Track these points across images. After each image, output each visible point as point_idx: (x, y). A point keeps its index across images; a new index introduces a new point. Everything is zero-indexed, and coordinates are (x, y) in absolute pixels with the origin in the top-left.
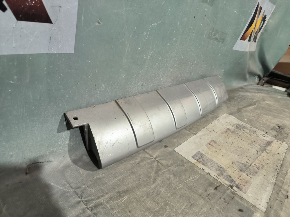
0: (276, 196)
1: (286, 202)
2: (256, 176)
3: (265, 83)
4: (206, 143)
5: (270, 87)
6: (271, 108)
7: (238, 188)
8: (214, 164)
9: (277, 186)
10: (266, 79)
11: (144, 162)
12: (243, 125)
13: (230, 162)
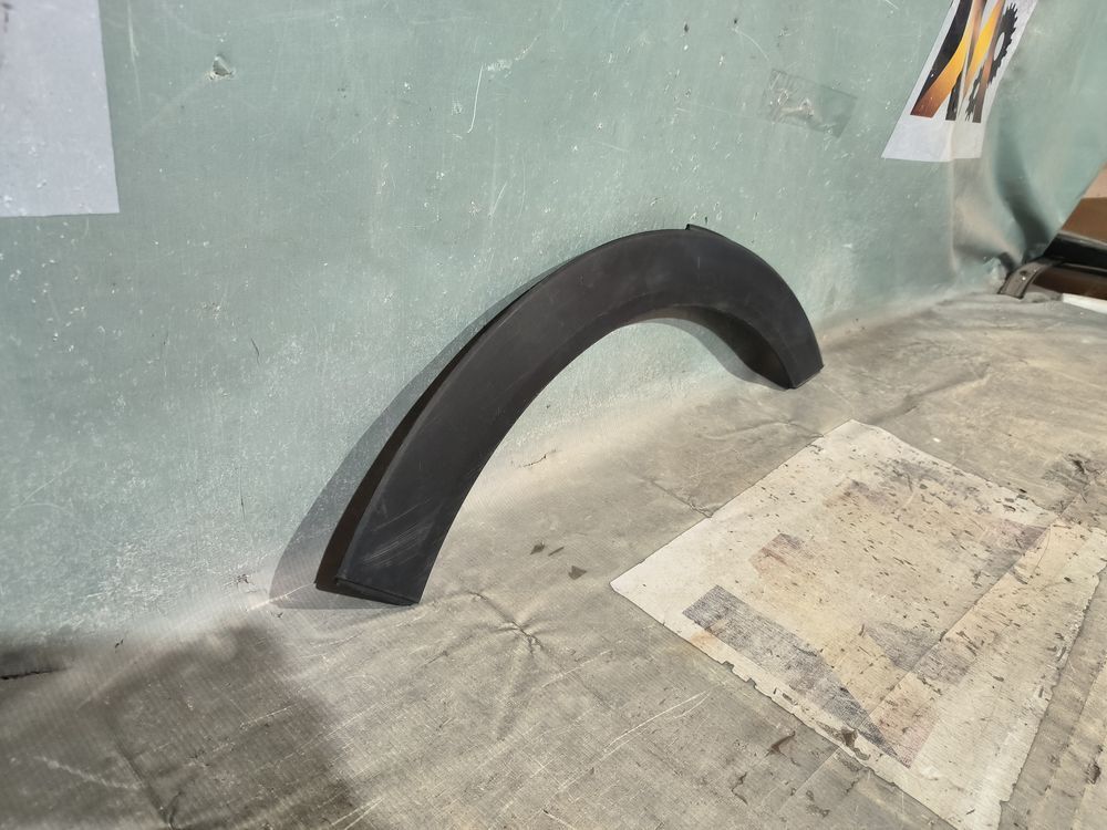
0: (1044, 772)
1: (1088, 796)
2: (961, 685)
3: (1031, 286)
4: (755, 551)
5: (1053, 299)
6: (1050, 389)
7: (878, 741)
8: (777, 638)
9: (1051, 727)
10: (1034, 268)
11: (473, 647)
12: (922, 465)
13: (849, 627)
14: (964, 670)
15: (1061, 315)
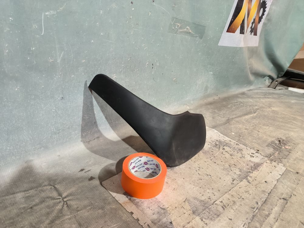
5: (285, 89)
10: (280, 80)
12: (226, 141)
13: (181, 199)
14: (218, 216)
15: (287, 94)
